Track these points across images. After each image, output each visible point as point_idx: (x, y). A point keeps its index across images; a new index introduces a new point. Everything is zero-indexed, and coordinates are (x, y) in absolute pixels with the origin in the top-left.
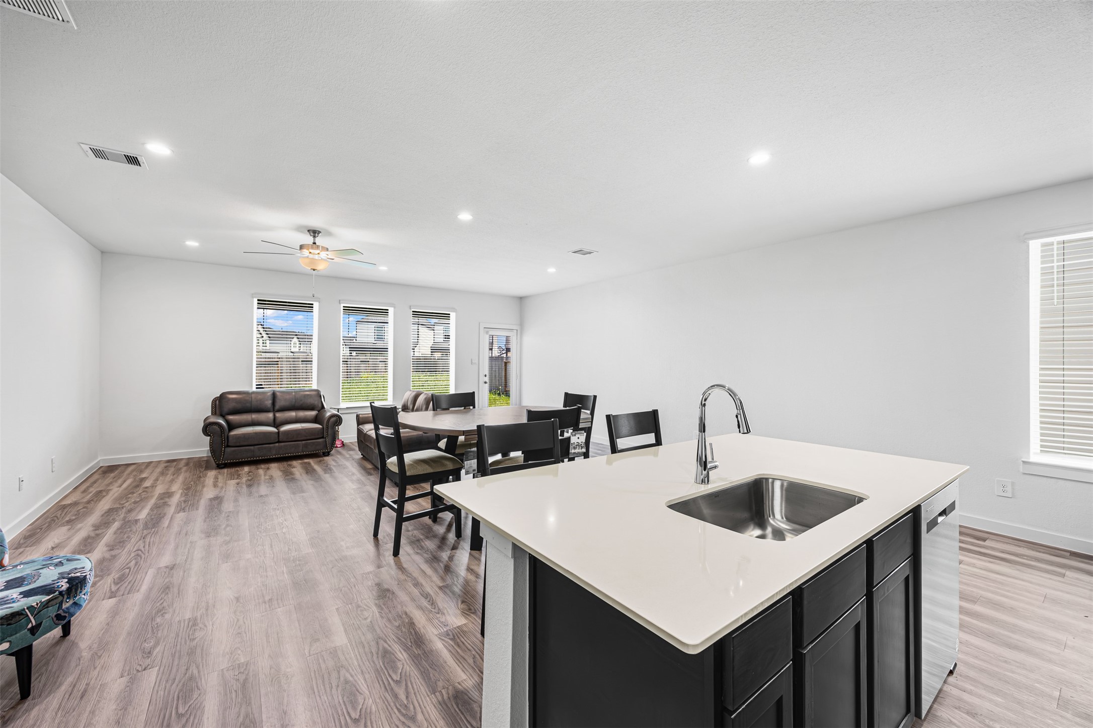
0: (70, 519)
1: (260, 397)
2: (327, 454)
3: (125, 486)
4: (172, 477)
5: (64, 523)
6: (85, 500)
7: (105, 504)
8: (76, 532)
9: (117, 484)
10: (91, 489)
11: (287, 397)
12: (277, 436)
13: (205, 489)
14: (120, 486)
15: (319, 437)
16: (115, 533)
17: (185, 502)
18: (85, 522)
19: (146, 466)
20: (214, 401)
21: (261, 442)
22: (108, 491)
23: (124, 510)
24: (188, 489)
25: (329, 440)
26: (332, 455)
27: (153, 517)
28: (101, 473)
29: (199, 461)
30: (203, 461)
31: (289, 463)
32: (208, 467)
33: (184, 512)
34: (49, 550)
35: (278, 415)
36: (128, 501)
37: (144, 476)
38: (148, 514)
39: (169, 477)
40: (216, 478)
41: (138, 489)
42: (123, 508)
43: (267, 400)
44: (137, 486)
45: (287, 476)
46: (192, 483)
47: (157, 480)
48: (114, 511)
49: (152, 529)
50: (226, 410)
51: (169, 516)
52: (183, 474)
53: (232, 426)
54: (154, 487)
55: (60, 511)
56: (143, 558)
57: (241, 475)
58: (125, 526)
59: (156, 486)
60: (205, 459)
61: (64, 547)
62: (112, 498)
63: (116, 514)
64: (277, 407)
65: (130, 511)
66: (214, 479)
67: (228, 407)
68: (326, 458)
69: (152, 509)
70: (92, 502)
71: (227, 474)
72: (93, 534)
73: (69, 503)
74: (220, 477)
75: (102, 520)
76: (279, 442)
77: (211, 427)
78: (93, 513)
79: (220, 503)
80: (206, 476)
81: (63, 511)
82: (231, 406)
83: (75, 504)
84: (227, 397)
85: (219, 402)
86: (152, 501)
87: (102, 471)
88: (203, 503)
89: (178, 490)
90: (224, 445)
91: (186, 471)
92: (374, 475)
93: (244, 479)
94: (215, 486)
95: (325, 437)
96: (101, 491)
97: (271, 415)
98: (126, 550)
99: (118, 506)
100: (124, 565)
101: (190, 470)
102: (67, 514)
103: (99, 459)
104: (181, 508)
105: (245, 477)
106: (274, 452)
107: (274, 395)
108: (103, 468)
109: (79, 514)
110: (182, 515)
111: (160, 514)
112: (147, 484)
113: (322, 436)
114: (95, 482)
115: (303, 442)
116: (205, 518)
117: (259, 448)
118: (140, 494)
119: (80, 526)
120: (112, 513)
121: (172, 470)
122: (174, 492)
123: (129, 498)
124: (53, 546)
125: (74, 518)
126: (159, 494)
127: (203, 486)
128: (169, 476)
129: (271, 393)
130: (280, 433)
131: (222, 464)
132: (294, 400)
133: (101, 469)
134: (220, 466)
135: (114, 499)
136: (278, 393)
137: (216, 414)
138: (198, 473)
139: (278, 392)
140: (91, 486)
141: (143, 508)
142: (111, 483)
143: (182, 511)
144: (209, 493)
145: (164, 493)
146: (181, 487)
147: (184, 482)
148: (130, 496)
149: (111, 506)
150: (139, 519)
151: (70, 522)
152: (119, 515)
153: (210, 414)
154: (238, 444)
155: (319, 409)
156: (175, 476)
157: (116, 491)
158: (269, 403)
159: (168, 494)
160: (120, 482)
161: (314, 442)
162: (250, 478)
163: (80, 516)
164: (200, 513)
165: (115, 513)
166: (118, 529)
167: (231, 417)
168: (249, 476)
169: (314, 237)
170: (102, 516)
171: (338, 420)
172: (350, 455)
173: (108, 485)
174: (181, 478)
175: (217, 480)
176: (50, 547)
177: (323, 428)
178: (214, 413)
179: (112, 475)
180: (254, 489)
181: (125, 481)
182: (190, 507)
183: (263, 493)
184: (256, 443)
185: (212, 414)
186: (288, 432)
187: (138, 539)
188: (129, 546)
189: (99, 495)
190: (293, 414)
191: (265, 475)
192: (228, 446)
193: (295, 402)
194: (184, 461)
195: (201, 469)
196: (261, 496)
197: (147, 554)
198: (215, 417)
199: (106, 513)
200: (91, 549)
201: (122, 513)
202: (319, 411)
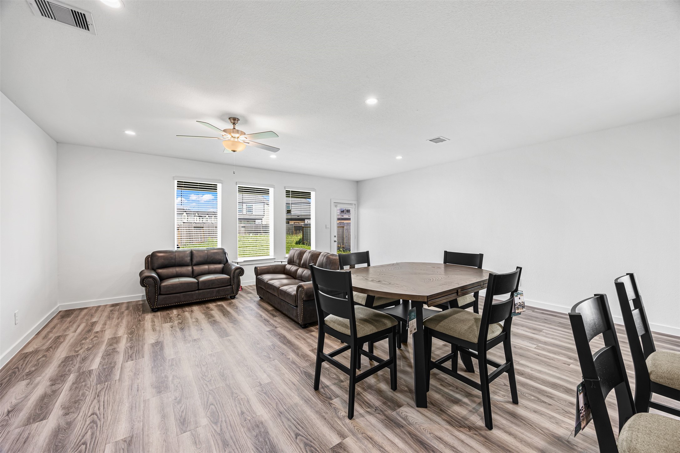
0: (30, 371)
1: (181, 255)
2: (233, 297)
3: (79, 330)
4: (117, 321)
5: (23, 376)
6: (45, 347)
7: (61, 353)
8: (34, 388)
9: (72, 329)
10: (51, 335)
11: (202, 254)
12: (197, 285)
13: (146, 333)
14: (75, 331)
15: (228, 284)
16: (71, 389)
17: (131, 348)
18: (43, 375)
19: (96, 310)
20: (147, 258)
21: (185, 290)
22: (65, 336)
23: (79, 359)
24: (132, 333)
25: (234, 287)
26: (237, 298)
27: (105, 367)
28: (60, 317)
29: (137, 305)
30: (140, 304)
31: (207, 305)
32: (144, 312)
33: (132, 360)
34: (4, 416)
35: (195, 268)
36: (81, 348)
37: (94, 320)
38: (100, 363)
39: (115, 321)
40: (153, 321)
41: (90, 334)
42: (77, 355)
43: (187, 257)
44: (89, 331)
45: (209, 318)
46: (134, 327)
47: (105, 324)
48: (70, 360)
49: (105, 382)
50: (156, 265)
51: (119, 366)
52: (125, 317)
53: (162, 278)
54: (103, 332)
55: (22, 361)
56: (99, 426)
57: (172, 319)
58: (80, 379)
59: (105, 331)
60: (141, 303)
61: (21, 410)
62: (69, 344)
63: (72, 364)
64: (194, 262)
65: (84, 360)
66: (151, 323)
67: (157, 263)
68: (233, 301)
69: (103, 358)
70: (51, 350)
71: (161, 317)
72: (49, 392)
73: (31, 351)
74: (156, 320)
75: (59, 371)
76: (198, 290)
77: (147, 280)
78: (51, 363)
79: (162, 348)
80: (144, 319)
81: (24, 361)
82: (160, 262)
83: (36, 352)
84: (156, 256)
85: (151, 259)
86: (103, 348)
87: (61, 316)
88: (147, 349)
89: (124, 335)
90: (158, 294)
91: (128, 315)
92: (278, 316)
93: (176, 322)
94: (154, 330)
95: (232, 284)
96: (58, 337)
97: (190, 268)
98: (81, 414)
99: (74, 354)
100: (80, 438)
101: (130, 314)
102: (28, 364)
103: (58, 305)
104: (129, 357)
105: (176, 320)
106: (195, 298)
107: (192, 253)
108: (61, 313)
109: (39, 364)
110: (130, 363)
111: (111, 364)
112: (97, 328)
113: (230, 284)
114: (54, 327)
115: (217, 289)
116: (152, 367)
117: (183, 295)
118: (92, 339)
119: (38, 379)
120: (68, 363)
121: (116, 314)
122: (121, 336)
123: (83, 344)
124: (10, 409)
125: (33, 369)
126: (108, 339)
127: (144, 330)
128: (114, 319)
129: (190, 251)
130: (199, 282)
131: (156, 308)
132: (207, 257)
133: (60, 314)
134: (154, 310)
135: (70, 346)
136: (194, 252)
137: (148, 268)
138: (137, 316)
139: (195, 250)
140: (50, 332)
141: (95, 356)
142: (68, 328)
143: (130, 360)
144: (150, 338)
145: (112, 338)
146: (126, 332)
147: (127, 326)
148: (83, 342)
149: (67, 354)
150: (92, 370)
151: (30, 374)
152: (75, 365)
153: (144, 269)
154: (168, 293)
155: (224, 263)
156: (119, 320)
157: (72, 336)
158: (188, 259)
159: (115, 340)
160: (75, 326)
161: (224, 289)
162: (180, 321)
163: (40, 367)
164: (146, 361)
165: (71, 362)
166: (73, 384)
167: (160, 271)
168: (179, 319)
169: (234, 124)
170: (59, 366)
171: (241, 271)
172: (250, 298)
173: (65, 330)
174: (125, 322)
175: (154, 323)
176: (6, 411)
177: (231, 278)
178: (147, 267)
179: (69, 319)
180: (187, 333)
181: (79, 326)
182: (137, 354)
183: (195, 337)
184: (181, 291)
185: (145, 269)
186: (204, 282)
187: (92, 398)
188: (84, 408)
189: (58, 341)
190: (206, 267)
191: (191, 318)
192: (160, 294)
193: (207, 258)
194: (125, 305)
195: (139, 313)
196: (195, 340)
197: (102, 420)
198: (149, 271)
199: (62, 362)
200: (47, 413)
201: (77, 362)
202: (224, 265)
